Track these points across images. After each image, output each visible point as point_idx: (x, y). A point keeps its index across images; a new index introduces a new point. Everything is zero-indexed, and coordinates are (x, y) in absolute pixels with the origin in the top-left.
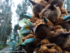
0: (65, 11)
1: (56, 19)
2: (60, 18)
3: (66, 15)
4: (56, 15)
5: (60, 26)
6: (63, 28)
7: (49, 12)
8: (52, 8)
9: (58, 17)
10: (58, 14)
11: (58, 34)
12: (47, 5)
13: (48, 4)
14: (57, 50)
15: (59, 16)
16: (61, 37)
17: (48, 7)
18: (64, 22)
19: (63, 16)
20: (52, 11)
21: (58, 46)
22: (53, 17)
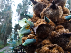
0: (67, 11)
1: (58, 19)
2: (62, 18)
3: (68, 14)
4: (58, 14)
5: (62, 26)
6: (65, 28)
7: (51, 11)
9: (60, 17)
10: (60, 13)
11: (60, 34)
12: (48, 4)
13: (50, 3)
14: (59, 50)
15: (61, 15)
16: (63, 38)
17: (49, 6)
18: (66, 22)
19: (65, 15)
20: (54, 11)
21: (59, 47)
22: (55, 17)
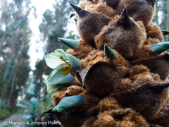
0: (157, 31)
1: (135, 51)
2: (143, 48)
3: (158, 40)
4: (135, 40)
5: (145, 67)
6: (151, 71)
7: (118, 33)
8: (125, 24)
9: (140, 46)
10: (140, 38)
11: (139, 86)
12: (113, 15)
14: (136, 123)
15: (142, 42)
16: (147, 94)
17: (116, 21)
18: (153, 57)
19: (152, 42)
20: (126, 32)
21: (138, 115)
22: (128, 46)
